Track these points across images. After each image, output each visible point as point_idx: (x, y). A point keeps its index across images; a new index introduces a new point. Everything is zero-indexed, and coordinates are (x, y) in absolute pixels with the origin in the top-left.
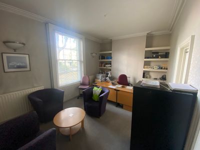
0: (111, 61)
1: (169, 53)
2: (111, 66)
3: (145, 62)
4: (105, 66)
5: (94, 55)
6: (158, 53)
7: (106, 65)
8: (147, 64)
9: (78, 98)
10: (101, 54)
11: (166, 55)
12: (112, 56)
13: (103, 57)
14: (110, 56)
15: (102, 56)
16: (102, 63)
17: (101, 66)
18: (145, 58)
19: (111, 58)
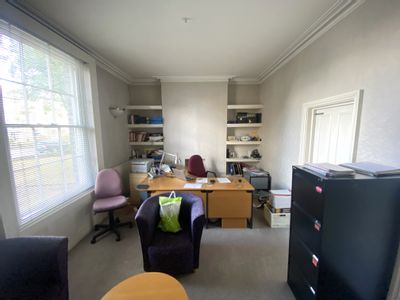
0: (162, 128)
1: (260, 115)
2: (162, 140)
3: (228, 129)
4: (147, 140)
5: (119, 111)
6: (245, 114)
7: (150, 138)
8: (230, 132)
9: (93, 242)
10: (132, 112)
11: (257, 118)
12: (164, 116)
13: (140, 118)
14: (158, 117)
15: (135, 116)
16: (136, 132)
17: (136, 141)
18: (228, 122)
19: (162, 122)
